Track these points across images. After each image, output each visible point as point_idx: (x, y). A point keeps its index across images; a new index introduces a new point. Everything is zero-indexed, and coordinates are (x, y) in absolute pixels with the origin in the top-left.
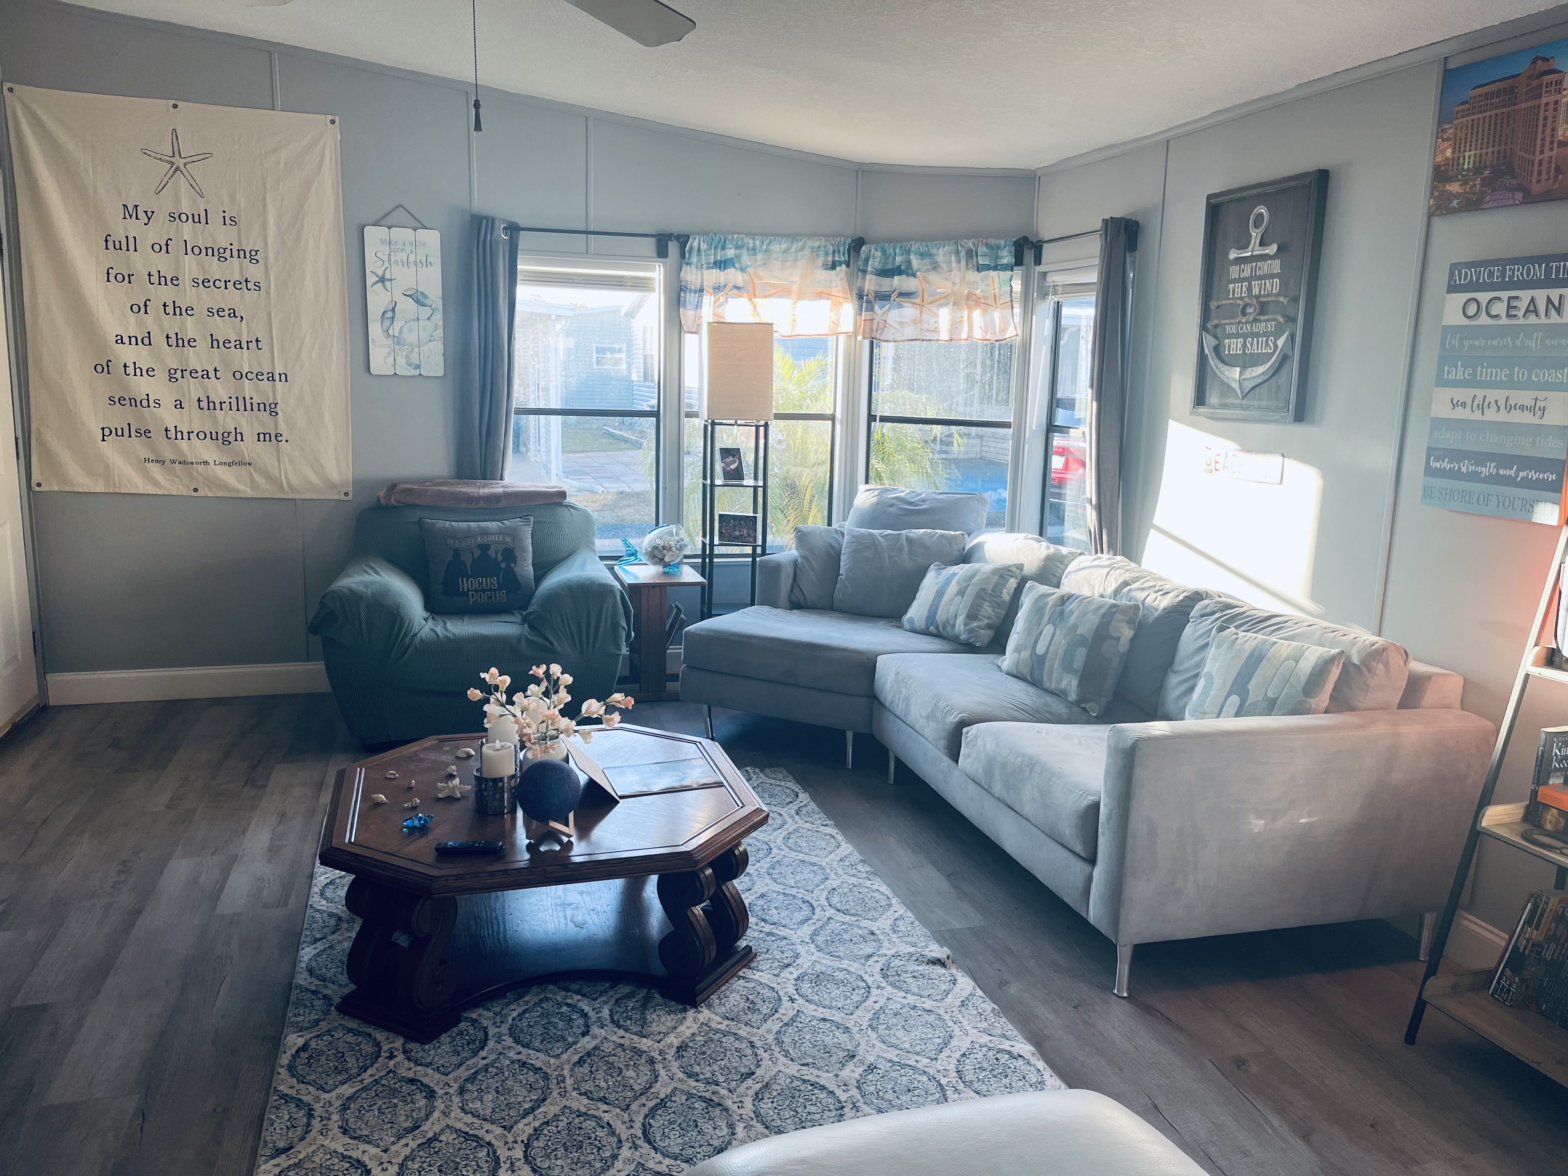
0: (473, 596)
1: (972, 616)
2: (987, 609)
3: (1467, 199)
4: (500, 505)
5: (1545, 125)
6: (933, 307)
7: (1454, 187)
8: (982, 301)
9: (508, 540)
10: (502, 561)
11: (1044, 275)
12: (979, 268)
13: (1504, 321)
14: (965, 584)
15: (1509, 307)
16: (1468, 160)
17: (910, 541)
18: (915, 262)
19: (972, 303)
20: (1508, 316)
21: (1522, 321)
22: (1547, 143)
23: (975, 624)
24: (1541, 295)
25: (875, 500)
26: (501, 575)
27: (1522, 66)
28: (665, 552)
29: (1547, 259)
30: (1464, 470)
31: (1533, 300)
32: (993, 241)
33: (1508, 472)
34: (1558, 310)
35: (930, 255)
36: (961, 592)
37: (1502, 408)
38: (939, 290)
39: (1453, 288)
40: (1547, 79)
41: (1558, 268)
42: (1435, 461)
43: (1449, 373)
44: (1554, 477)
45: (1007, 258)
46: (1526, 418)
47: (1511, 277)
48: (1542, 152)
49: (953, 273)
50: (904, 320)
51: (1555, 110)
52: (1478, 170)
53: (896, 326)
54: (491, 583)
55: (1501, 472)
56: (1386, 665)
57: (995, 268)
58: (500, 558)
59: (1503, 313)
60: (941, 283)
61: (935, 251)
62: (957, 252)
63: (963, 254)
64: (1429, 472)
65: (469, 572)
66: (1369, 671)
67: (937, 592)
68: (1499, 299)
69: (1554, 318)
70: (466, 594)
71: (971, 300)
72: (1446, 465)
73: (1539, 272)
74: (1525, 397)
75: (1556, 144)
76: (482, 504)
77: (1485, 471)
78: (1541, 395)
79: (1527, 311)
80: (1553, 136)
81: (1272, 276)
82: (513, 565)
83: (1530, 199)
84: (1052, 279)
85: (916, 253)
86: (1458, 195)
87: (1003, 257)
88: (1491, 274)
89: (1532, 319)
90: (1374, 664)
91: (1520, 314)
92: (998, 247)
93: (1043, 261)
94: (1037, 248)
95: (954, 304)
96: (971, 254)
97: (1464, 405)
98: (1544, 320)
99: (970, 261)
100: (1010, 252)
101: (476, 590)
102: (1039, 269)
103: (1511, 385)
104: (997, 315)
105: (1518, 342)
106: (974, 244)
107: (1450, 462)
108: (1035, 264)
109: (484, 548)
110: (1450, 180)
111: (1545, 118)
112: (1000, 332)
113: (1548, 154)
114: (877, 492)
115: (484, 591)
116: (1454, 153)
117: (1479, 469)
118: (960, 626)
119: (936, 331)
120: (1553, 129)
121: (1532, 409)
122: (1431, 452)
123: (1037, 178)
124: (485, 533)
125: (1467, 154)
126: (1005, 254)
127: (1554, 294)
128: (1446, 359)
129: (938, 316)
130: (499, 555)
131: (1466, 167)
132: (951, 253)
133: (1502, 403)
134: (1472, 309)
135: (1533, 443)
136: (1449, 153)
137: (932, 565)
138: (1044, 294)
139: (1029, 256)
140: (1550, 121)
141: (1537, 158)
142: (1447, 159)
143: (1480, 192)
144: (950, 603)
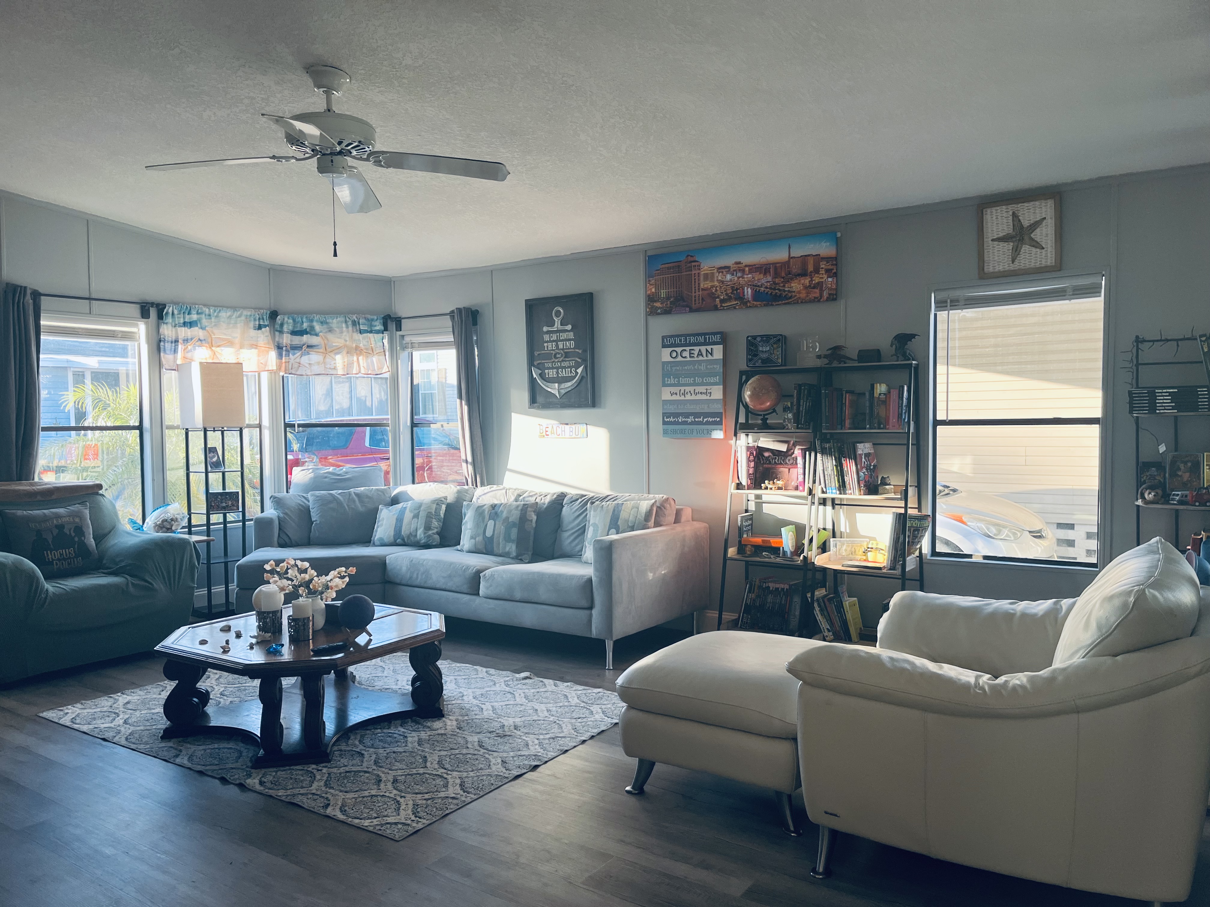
0: (57, 564)
1: (427, 528)
2: (435, 524)
3: (665, 310)
4: (54, 497)
5: (695, 282)
6: (332, 355)
7: (658, 304)
8: (365, 351)
9: (77, 520)
10: (75, 536)
11: (403, 337)
12: (361, 332)
13: (689, 359)
14: (416, 512)
15: (690, 354)
16: (663, 293)
17: (357, 495)
18: (317, 327)
19: (358, 352)
20: (690, 357)
21: (696, 359)
22: (697, 288)
23: (430, 532)
24: (703, 349)
25: (312, 475)
26: (76, 546)
27: (683, 258)
28: (173, 522)
29: (705, 334)
30: (680, 421)
31: (700, 350)
32: (369, 317)
33: (699, 420)
34: (711, 354)
35: (327, 323)
36: (416, 516)
37: (693, 394)
38: (334, 344)
39: (664, 346)
40: (693, 264)
41: (709, 338)
42: (666, 418)
43: (667, 381)
44: (719, 419)
45: (380, 327)
46: (704, 397)
47: (690, 341)
48: (695, 292)
49: (344, 334)
50: (311, 362)
51: (699, 276)
52: (668, 298)
53: (307, 365)
54: (70, 553)
55: (696, 420)
56: (670, 504)
57: (371, 332)
58: (73, 534)
59: (688, 356)
60: (336, 340)
61: (331, 321)
62: (346, 322)
63: (350, 323)
64: (664, 423)
65: (52, 547)
66: (665, 508)
67: (397, 519)
68: (685, 350)
69: (710, 357)
70: (51, 563)
71: (358, 350)
72: (672, 419)
73: (701, 339)
74: (702, 389)
75: (701, 290)
76: (39, 498)
77: (689, 420)
78: (708, 387)
79: (698, 355)
80: (699, 286)
81: (570, 340)
82: (83, 538)
83: (692, 310)
84: (407, 339)
85: (317, 321)
86: (660, 308)
87: (375, 326)
88: (680, 340)
89: (701, 358)
90: (665, 505)
91: (696, 356)
92: (372, 320)
93: (402, 329)
94: (398, 322)
95: (348, 353)
96: (354, 323)
97: (676, 394)
98: (705, 358)
99: (354, 327)
100: (380, 322)
101: (59, 560)
102: (399, 333)
103: (694, 384)
104: (374, 359)
105: (696, 367)
106: (357, 317)
107: (674, 418)
108: (397, 330)
109: (60, 527)
110: (655, 301)
111: (695, 279)
112: (378, 369)
113: (697, 293)
114: (311, 471)
115: (64, 559)
116: (656, 289)
117: (687, 420)
118: (420, 535)
119: (335, 368)
120: (699, 284)
121: (706, 393)
122: (664, 415)
123: (391, 282)
124: (58, 516)
125: (662, 291)
126: (378, 324)
127: (709, 348)
128: (666, 375)
129: (335, 360)
130: (72, 531)
131: (662, 296)
132: (342, 322)
133: (692, 392)
134: (674, 354)
135: (708, 407)
136: (653, 290)
137: (380, 507)
138: (404, 348)
139: (392, 326)
140: (697, 280)
141: (694, 294)
142: (653, 293)
143: (670, 307)
144: (410, 523)
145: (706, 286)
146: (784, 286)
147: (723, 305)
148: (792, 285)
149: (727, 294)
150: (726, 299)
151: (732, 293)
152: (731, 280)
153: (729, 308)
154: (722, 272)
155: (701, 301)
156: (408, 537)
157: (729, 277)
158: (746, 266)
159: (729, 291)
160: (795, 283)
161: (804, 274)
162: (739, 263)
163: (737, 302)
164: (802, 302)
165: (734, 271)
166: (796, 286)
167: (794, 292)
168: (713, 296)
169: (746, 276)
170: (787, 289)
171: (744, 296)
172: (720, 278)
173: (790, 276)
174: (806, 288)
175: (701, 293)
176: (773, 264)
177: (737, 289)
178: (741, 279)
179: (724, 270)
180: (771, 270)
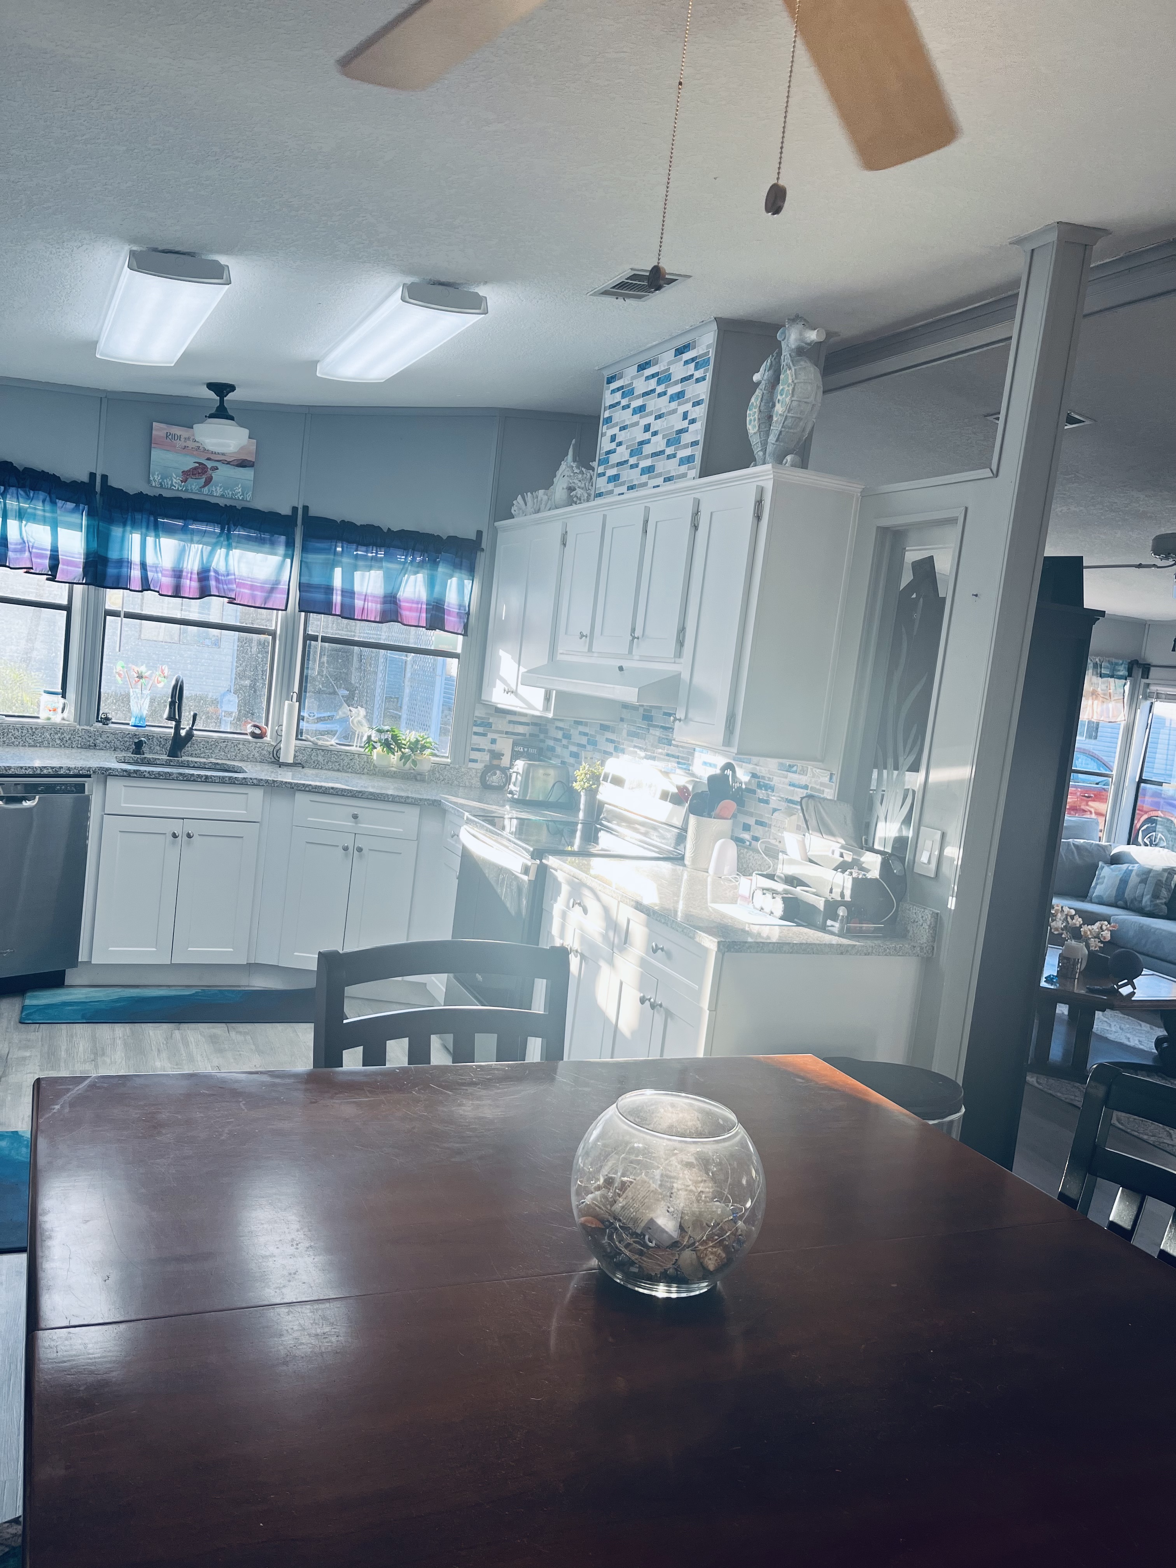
1: (1156, 896)
2: (1164, 893)
8: (1102, 696)
11: (1148, 685)
12: (1101, 676)
14: (1145, 876)
19: (1094, 696)
23: (1158, 901)
32: (1114, 660)
36: (1144, 881)
45: (1123, 672)
57: (1112, 677)
63: (1092, 665)
67: (1121, 880)
84: (1153, 688)
87: (1119, 671)
92: (1117, 664)
93: (1150, 676)
94: (1146, 669)
96: (1096, 666)
99: (1095, 670)
100: (1125, 668)
102: (1144, 681)
104: (1111, 705)
106: (1100, 660)
108: (1143, 677)
112: (1113, 716)
118: (1146, 902)
123: (1147, 626)
126: (1122, 669)
137: (1100, 863)
138: (1146, 697)
139: (1138, 672)
144: (1136, 887)
156: (1132, 901)
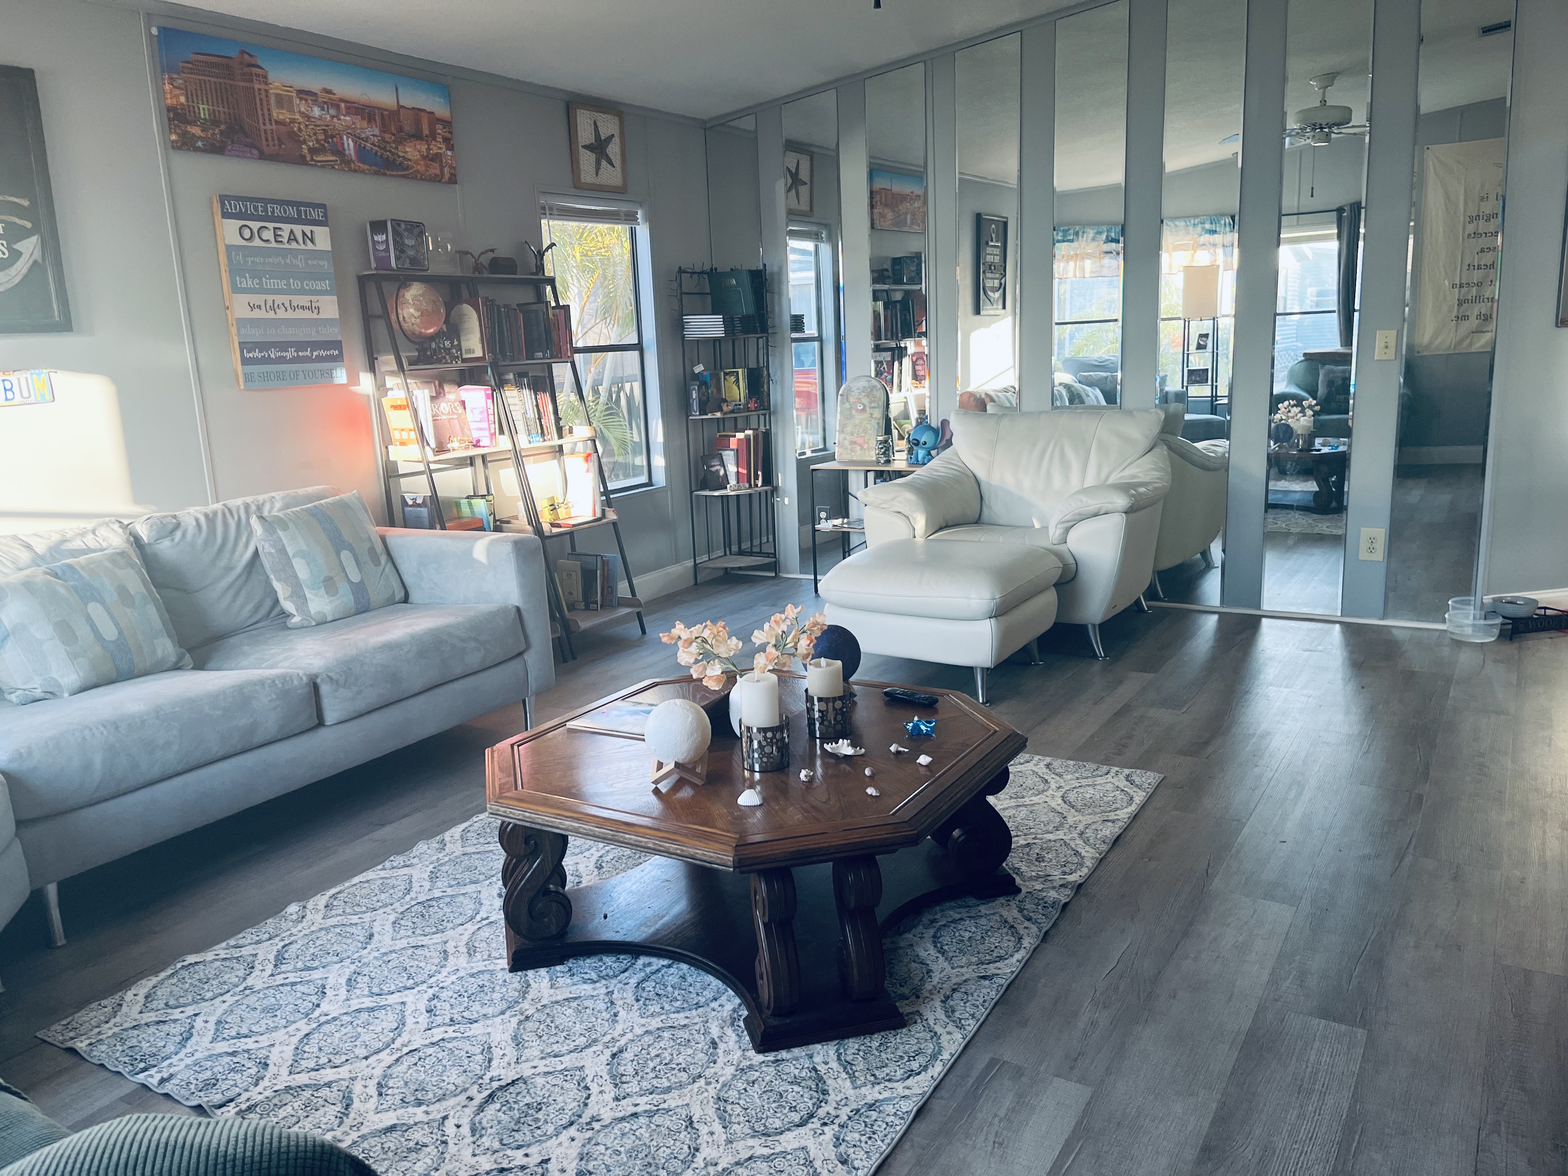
3: (211, 144)
5: (262, 104)
7: (196, 131)
13: (274, 245)
15: (276, 235)
16: (203, 110)
20: (273, 241)
21: (287, 246)
22: (267, 117)
24: (298, 229)
29: (296, 203)
30: (272, 356)
31: (292, 232)
33: (307, 354)
34: (312, 241)
37: (289, 308)
39: (226, 215)
40: (254, 70)
41: (305, 211)
42: (248, 352)
43: (241, 283)
44: (338, 351)
46: (307, 315)
47: (273, 212)
52: (215, 123)
55: (301, 354)
59: (271, 239)
64: (245, 361)
68: (266, 228)
69: (309, 245)
72: (257, 354)
73: (292, 212)
74: (304, 300)
77: (288, 355)
78: (314, 298)
79: (289, 239)
83: (263, 156)
86: (201, 138)
88: (256, 209)
89: (294, 245)
91: (285, 240)
97: (259, 307)
98: (303, 247)
105: (288, 261)
107: (260, 352)
110: (190, 123)
111: (261, 100)
113: (268, 127)
116: (187, 98)
117: (284, 354)
120: (269, 110)
121: (310, 308)
122: (242, 345)
125: (201, 106)
127: (308, 229)
128: (235, 271)
131: (202, 116)
133: (287, 305)
134: (245, 233)
135: (317, 332)
136: (183, 99)
140: (265, 103)
141: (262, 127)
142: (182, 104)
143: (222, 141)
145: (281, 117)
146: (396, 148)
147: (315, 158)
148: (408, 149)
149: (317, 141)
150: (316, 148)
151: (325, 140)
152: (320, 118)
153: (324, 166)
154: (306, 100)
155: (276, 142)
157: (316, 112)
158: (342, 100)
159: (321, 137)
160: (410, 147)
161: (417, 136)
162: (329, 92)
163: (334, 158)
164: (421, 179)
165: (325, 103)
166: (412, 151)
167: (410, 160)
168: (295, 138)
169: (342, 117)
170: (401, 154)
171: (344, 149)
172: (303, 109)
173: (403, 137)
174: (424, 157)
175: (274, 127)
176: (379, 109)
177: (332, 137)
178: (335, 120)
179: (308, 98)
180: (377, 118)
